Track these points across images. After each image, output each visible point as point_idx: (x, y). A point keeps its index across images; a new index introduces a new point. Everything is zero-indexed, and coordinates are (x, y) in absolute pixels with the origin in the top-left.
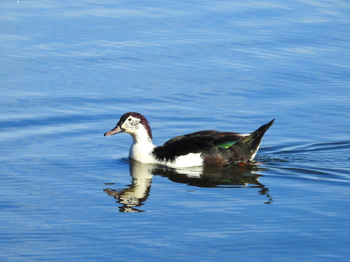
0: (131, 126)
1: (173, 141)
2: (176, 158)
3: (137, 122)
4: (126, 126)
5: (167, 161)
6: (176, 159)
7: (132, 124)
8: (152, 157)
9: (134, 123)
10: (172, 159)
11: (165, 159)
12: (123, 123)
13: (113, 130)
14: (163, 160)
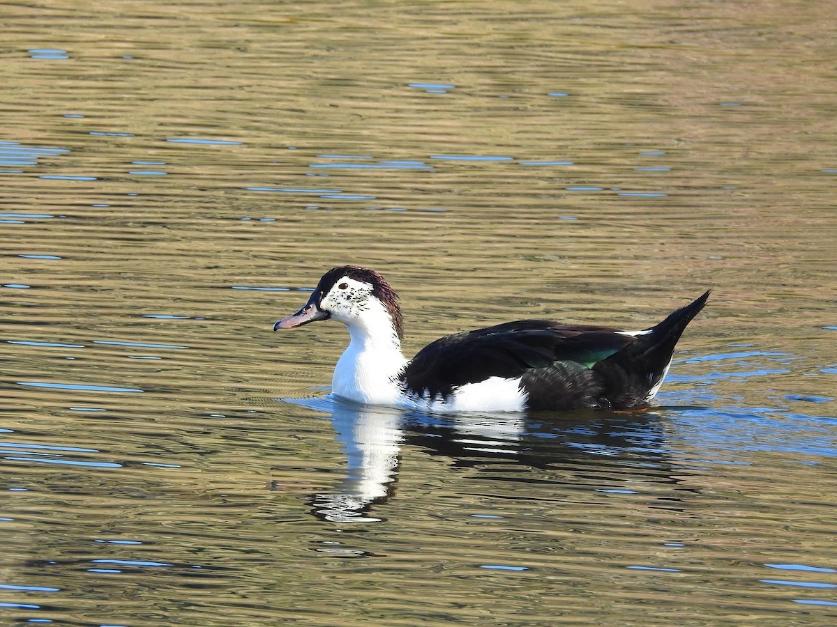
0: (347, 303)
1: (443, 345)
2: (455, 389)
3: (364, 293)
4: (333, 303)
5: (432, 398)
6: (456, 392)
7: (349, 298)
8: (396, 388)
9: (353, 297)
10: (447, 394)
11: (426, 394)
12: (325, 296)
13: (298, 314)
14: (421, 395)
